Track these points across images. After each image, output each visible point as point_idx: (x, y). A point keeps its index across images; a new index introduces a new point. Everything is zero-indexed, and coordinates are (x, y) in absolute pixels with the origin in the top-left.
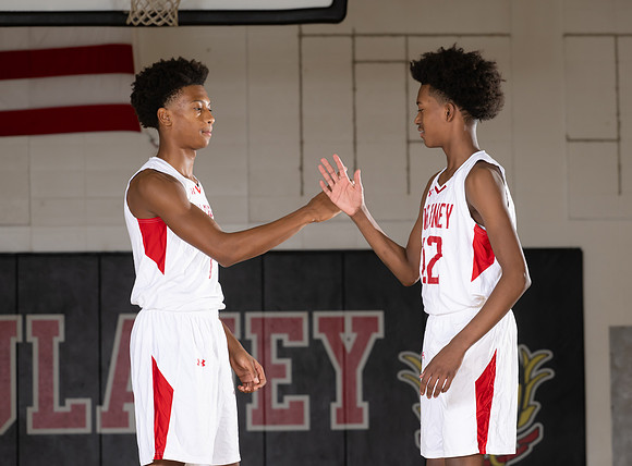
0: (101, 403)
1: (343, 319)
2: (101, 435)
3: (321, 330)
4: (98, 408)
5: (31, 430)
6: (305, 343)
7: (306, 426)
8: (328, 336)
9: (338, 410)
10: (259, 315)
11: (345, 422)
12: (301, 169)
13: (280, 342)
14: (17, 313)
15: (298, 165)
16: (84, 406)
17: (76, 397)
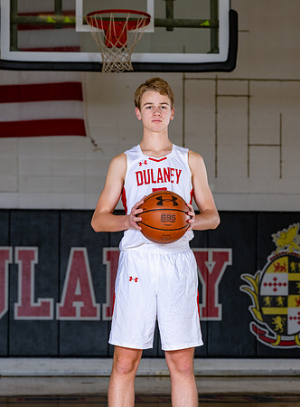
0: (59, 301)
1: (207, 253)
2: (59, 321)
4: (58, 304)
5: (17, 317)
9: (203, 309)
11: (207, 316)
14: (9, 245)
16: (49, 303)
17: (44, 297)
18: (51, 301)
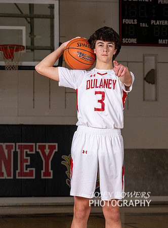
1: (45, 145)
3: (39, 149)
6: (34, 152)
7: (34, 177)
8: (41, 151)
9: (44, 173)
10: (20, 144)
12: (34, 100)
13: (26, 152)
15: (33, 99)
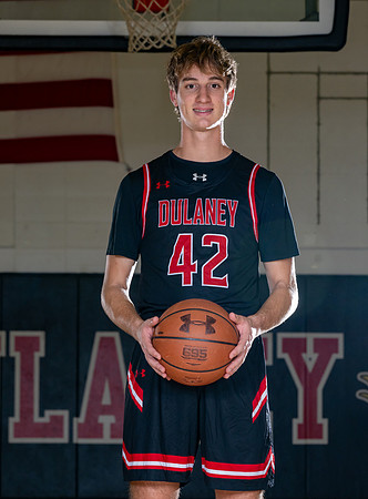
0: (78, 415)
1: (305, 340)
2: (77, 445)
3: (284, 351)
4: (75, 419)
5: (12, 439)
6: (269, 362)
8: (291, 356)
9: (299, 426)
11: (306, 437)
14: (1, 329)
16: (62, 418)
17: (55, 408)
18: (65, 414)
